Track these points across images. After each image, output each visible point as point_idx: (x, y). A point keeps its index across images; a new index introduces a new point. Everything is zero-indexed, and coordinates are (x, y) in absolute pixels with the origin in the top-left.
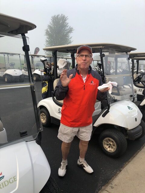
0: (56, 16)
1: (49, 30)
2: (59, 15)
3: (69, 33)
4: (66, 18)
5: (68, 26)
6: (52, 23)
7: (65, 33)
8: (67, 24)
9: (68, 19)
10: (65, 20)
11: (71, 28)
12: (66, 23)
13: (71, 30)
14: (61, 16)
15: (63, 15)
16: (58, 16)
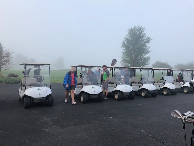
0: (133, 28)
1: (125, 42)
2: (136, 27)
3: (147, 43)
4: (143, 29)
5: (145, 37)
6: (128, 35)
7: (142, 43)
8: (145, 34)
9: (145, 29)
10: (143, 31)
11: (149, 38)
12: (143, 34)
13: (149, 40)
14: (138, 27)
15: (140, 27)
16: (134, 28)
